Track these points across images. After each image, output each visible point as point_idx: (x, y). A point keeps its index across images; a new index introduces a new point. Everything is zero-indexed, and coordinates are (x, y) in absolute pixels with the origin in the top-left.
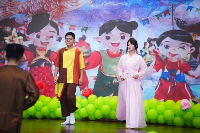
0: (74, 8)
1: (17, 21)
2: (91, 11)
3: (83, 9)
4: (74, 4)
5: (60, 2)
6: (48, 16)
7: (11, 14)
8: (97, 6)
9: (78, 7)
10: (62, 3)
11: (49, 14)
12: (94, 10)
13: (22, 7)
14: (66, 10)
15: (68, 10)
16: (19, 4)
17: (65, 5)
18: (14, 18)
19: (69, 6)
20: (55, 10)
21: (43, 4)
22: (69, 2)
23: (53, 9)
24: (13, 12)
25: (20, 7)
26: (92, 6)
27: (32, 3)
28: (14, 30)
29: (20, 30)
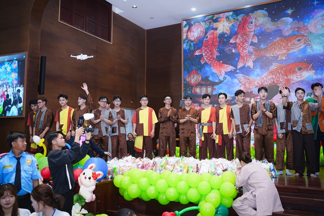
0: (299, 79)
1: (254, 93)
2: (313, 81)
3: (307, 80)
4: (299, 77)
5: (287, 76)
6: (278, 87)
7: (250, 89)
8: (319, 77)
9: (302, 79)
10: (289, 77)
11: (278, 86)
12: (317, 80)
13: (258, 83)
14: (292, 82)
15: (294, 82)
16: (255, 81)
17: (291, 78)
18: (252, 91)
19: (295, 78)
20: (284, 82)
21: (273, 79)
22: (294, 75)
23: (281, 82)
24: (251, 87)
25: (256, 83)
26: (315, 77)
27: (265, 79)
28: (252, 99)
29: (257, 99)
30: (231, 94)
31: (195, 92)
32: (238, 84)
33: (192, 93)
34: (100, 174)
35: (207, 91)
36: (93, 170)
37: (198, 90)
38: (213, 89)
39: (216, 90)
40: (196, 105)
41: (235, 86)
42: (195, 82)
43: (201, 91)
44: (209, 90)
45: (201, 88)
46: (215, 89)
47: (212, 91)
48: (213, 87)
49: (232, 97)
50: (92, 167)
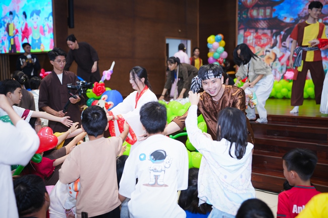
29: (326, 19)
30: (294, 15)
31: (252, 16)
32: (303, 3)
33: (247, 17)
34: (110, 104)
35: (265, 13)
36: (106, 101)
37: (255, 13)
38: (272, 11)
39: (276, 12)
40: (252, 31)
41: (299, 5)
42: (251, 2)
43: (258, 14)
44: (268, 11)
45: (258, 10)
46: (275, 10)
47: (271, 13)
48: (272, 7)
49: (295, 20)
50: (104, 98)
